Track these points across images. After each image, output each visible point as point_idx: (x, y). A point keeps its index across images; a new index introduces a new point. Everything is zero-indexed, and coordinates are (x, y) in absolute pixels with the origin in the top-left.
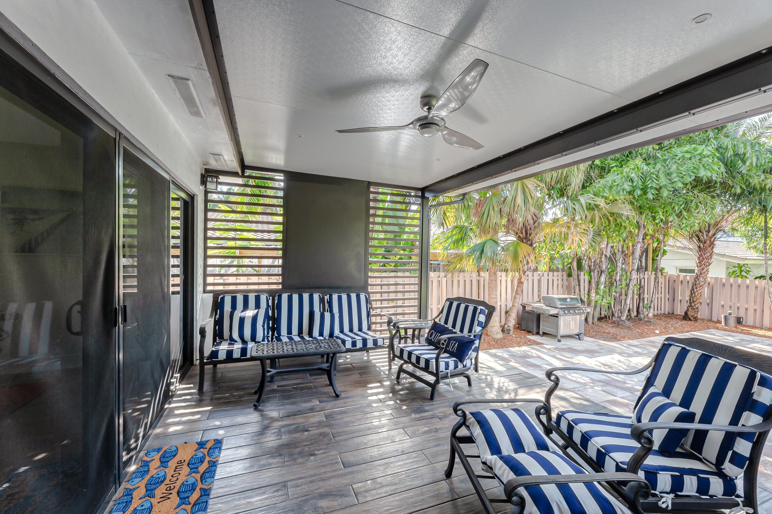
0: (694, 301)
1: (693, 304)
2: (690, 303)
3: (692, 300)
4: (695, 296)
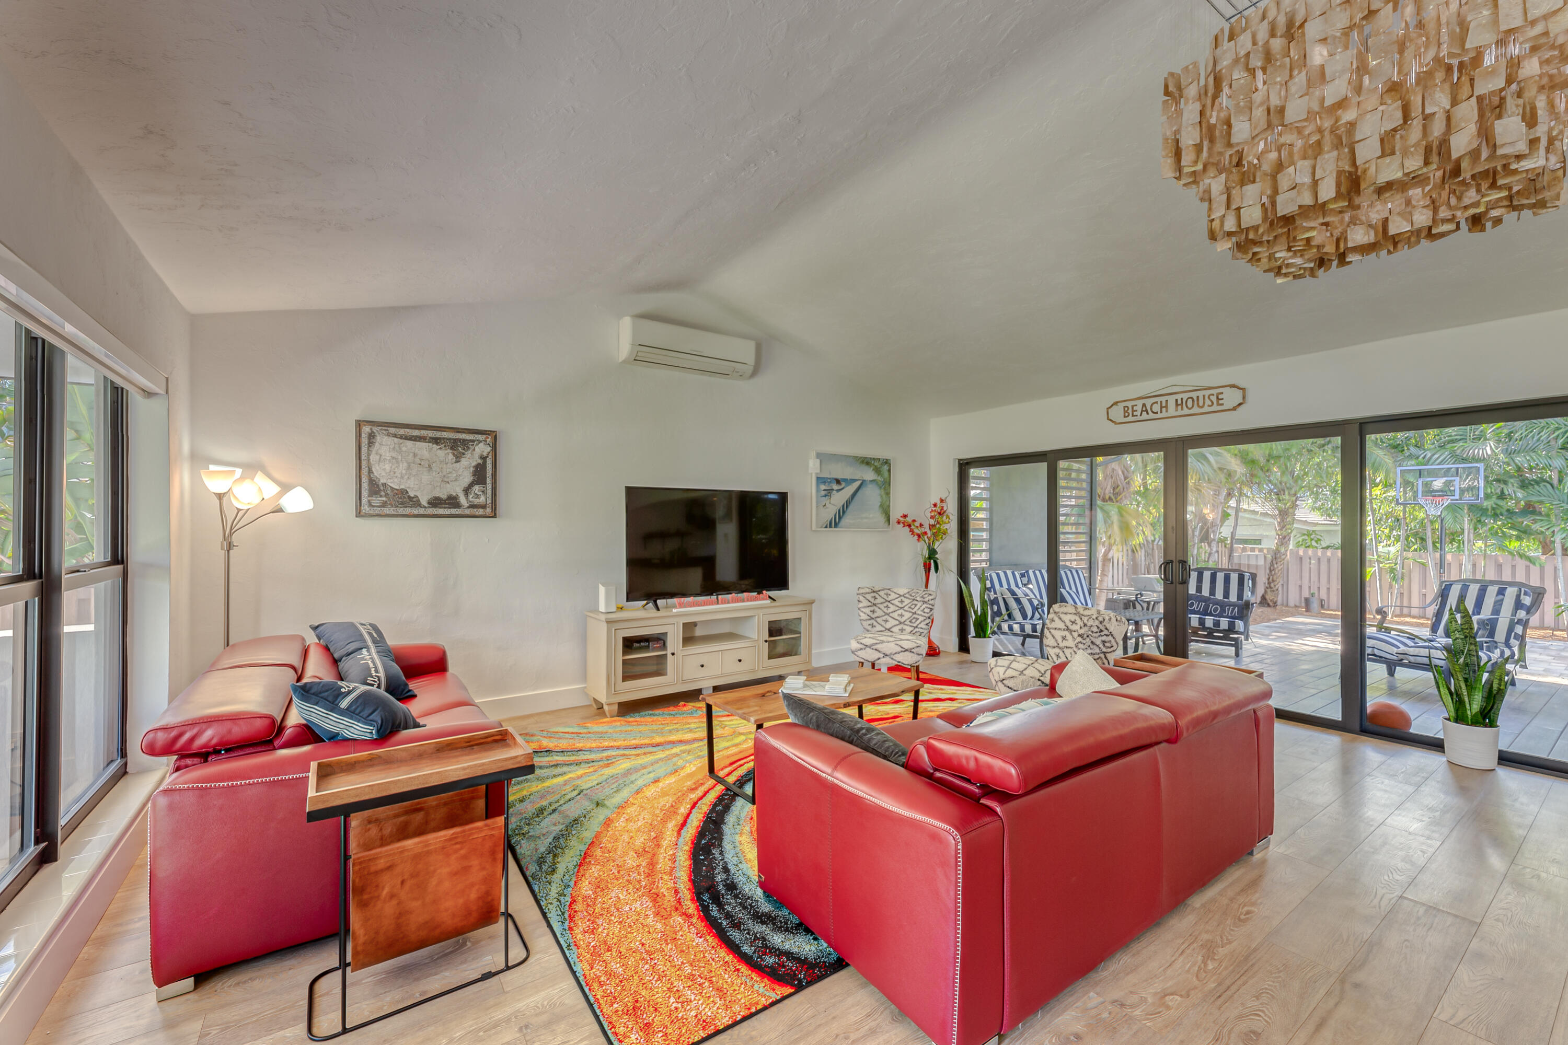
0: (1273, 581)
1: (1272, 585)
2: (1269, 583)
3: (1271, 579)
4: (1275, 574)
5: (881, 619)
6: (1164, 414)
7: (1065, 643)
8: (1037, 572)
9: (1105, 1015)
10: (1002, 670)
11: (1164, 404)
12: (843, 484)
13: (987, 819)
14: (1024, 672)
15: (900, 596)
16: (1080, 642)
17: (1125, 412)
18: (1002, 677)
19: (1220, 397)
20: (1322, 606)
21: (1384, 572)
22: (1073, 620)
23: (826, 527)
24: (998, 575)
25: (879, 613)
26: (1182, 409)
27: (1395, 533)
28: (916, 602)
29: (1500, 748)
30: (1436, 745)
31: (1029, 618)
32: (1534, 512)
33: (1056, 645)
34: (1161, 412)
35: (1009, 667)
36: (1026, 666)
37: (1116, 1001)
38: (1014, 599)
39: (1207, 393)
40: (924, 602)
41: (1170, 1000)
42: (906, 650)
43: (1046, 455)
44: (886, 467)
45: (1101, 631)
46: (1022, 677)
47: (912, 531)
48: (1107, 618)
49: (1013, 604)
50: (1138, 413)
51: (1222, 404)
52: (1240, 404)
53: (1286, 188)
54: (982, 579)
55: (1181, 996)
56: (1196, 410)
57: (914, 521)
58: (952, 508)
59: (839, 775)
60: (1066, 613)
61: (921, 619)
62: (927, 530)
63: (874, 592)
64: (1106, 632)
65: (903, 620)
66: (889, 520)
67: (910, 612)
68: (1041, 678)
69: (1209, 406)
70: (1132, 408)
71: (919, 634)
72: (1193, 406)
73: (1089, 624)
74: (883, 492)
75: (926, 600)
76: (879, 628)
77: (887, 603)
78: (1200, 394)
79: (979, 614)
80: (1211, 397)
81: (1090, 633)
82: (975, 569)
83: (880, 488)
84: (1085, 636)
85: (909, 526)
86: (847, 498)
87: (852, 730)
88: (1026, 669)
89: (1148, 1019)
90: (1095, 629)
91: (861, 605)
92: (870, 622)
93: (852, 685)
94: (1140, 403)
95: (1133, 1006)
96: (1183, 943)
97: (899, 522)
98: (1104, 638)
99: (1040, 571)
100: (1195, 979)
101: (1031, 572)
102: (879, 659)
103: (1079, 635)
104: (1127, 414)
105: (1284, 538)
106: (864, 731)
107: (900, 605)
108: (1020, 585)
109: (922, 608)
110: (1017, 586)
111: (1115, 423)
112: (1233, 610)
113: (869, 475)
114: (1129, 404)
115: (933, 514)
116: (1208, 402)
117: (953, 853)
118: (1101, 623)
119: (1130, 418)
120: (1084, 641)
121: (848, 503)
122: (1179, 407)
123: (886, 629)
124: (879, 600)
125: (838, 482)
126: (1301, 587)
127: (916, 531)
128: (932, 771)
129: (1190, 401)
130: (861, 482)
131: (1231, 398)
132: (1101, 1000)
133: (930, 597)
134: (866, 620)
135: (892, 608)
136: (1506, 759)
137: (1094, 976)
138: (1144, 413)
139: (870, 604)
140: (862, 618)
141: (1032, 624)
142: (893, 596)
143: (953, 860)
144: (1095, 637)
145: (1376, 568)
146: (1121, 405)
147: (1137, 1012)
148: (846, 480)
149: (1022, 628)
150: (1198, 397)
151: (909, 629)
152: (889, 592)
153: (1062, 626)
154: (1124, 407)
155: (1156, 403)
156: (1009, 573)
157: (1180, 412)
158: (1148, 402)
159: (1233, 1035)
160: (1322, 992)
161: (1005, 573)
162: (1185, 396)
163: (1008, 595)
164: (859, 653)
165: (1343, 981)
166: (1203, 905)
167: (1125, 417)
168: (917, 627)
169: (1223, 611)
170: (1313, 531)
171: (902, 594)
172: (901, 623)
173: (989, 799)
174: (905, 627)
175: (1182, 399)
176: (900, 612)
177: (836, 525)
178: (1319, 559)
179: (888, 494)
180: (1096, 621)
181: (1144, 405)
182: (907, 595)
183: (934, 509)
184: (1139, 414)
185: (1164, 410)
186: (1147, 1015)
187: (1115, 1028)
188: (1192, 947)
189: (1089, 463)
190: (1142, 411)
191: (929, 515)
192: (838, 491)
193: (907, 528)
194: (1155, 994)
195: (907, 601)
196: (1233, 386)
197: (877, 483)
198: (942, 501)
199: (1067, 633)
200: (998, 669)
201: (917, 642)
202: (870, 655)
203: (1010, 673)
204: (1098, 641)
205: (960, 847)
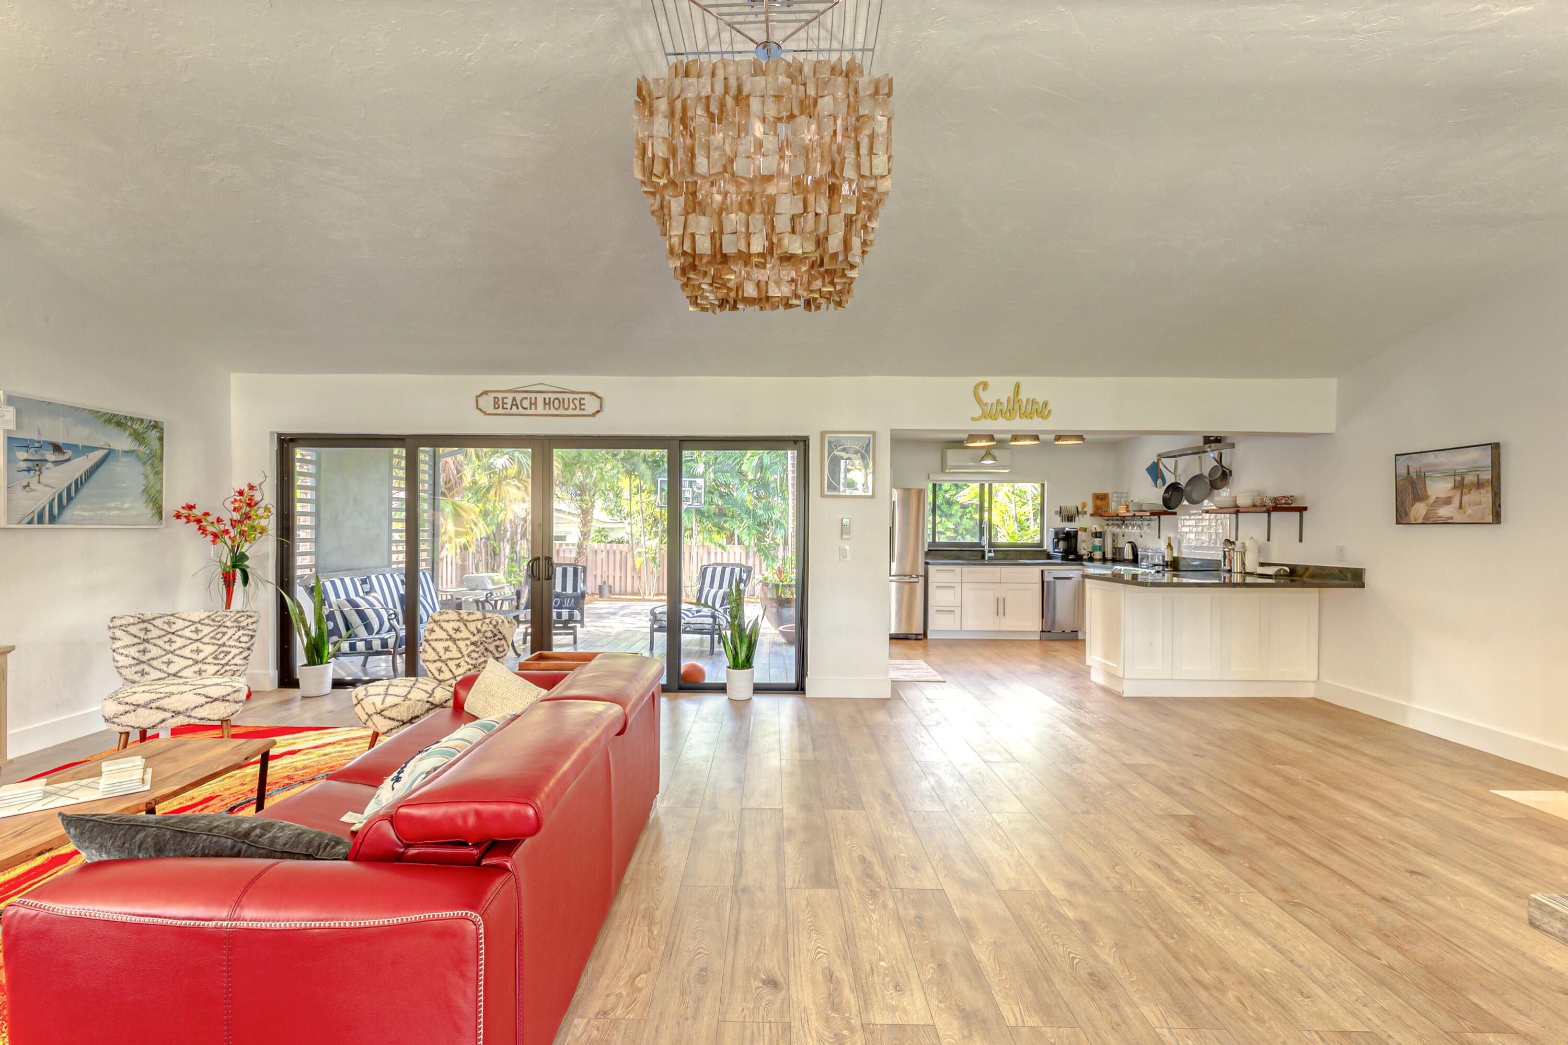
5: (160, 660)
6: (533, 411)
7: (448, 655)
8: (381, 577)
9: (595, 1033)
10: (378, 700)
11: (533, 402)
12: (69, 454)
13: (499, 881)
14: (409, 696)
15: (194, 623)
16: (474, 651)
17: (495, 403)
18: (379, 707)
19: (582, 402)
20: (610, 592)
21: (649, 562)
22: (456, 628)
23: (31, 522)
24: (333, 583)
25: (154, 652)
26: (550, 409)
27: (654, 529)
28: (225, 630)
29: (755, 682)
30: (721, 689)
31: (375, 632)
32: (725, 515)
33: (437, 658)
34: (531, 409)
35: (386, 694)
36: (408, 689)
37: (598, 1013)
38: (356, 611)
39: (572, 396)
40: (239, 628)
41: (639, 982)
42: (216, 700)
43: (404, 439)
44: (154, 434)
45: (495, 635)
46: (407, 703)
47: (203, 530)
48: (500, 621)
49: (355, 619)
50: (509, 406)
51: (584, 409)
52: (598, 412)
53: (729, 231)
54: (311, 591)
55: (645, 972)
56: (562, 411)
57: (207, 514)
58: (268, 496)
59: (249, 913)
60: (448, 621)
61: (235, 651)
62: (228, 527)
63: (144, 621)
64: (500, 636)
65: (201, 656)
66: (160, 513)
67: (214, 644)
68: (430, 699)
69: (573, 409)
70: (503, 400)
71: (230, 673)
72: (559, 407)
73: (483, 630)
74: (149, 470)
75: (244, 624)
76: (155, 674)
77: (170, 636)
78: (566, 396)
79: (313, 634)
80: (575, 401)
81: (484, 639)
82: (301, 577)
83: (144, 463)
84: (479, 643)
85: (199, 521)
86: (77, 476)
87: (235, 835)
88: (409, 692)
89: (629, 1012)
90: (489, 634)
91: (118, 644)
92: (139, 668)
93: (150, 770)
94: (510, 396)
95: (614, 1008)
96: (629, 923)
97: (178, 516)
98: (498, 643)
99: (384, 576)
100: (649, 950)
101: (373, 578)
102: (163, 721)
103: (472, 644)
104: (497, 406)
105: (585, 534)
106: (258, 831)
107: (194, 636)
108: (361, 594)
109: (236, 637)
110: (357, 594)
111: (485, 414)
112: (570, 601)
113: (123, 442)
114: (500, 396)
115: (237, 505)
116: (572, 406)
117: (473, 942)
118: (495, 626)
119: (500, 411)
120: (477, 649)
121: (79, 484)
122: (547, 406)
123: (169, 675)
124: (155, 633)
125: (57, 448)
126: (595, 576)
127: (210, 529)
128: (402, 850)
129: (556, 402)
130: (106, 451)
131: (591, 404)
132: (586, 1020)
133: (250, 620)
134: (130, 666)
135: (179, 642)
136: (760, 689)
137: (575, 1000)
138: (514, 407)
139: (136, 640)
140: (119, 664)
141: (382, 639)
142: (180, 624)
143: (473, 952)
144: (489, 643)
145: (644, 558)
146: (492, 395)
147: (619, 1012)
148: (74, 447)
149: (369, 645)
150: (563, 399)
151: (212, 669)
152: (172, 619)
153: (443, 635)
154: (495, 398)
155: (526, 398)
156: (347, 580)
157: (547, 412)
158: (519, 397)
159: (691, 981)
160: (728, 907)
161: (342, 580)
162: (553, 396)
163: (347, 608)
164: (123, 719)
165: (735, 892)
166: (631, 879)
167: (495, 408)
168: (227, 664)
169: (562, 603)
170: (603, 528)
171: (196, 619)
172: (197, 662)
173: (490, 857)
174: (204, 667)
175: (550, 399)
176: (194, 646)
177: (53, 519)
178: (608, 552)
179: (158, 473)
180: (490, 625)
181: (514, 399)
182: (207, 621)
183: (238, 498)
184: (509, 408)
185: (533, 406)
186: (627, 1008)
187: (607, 1040)
188: (637, 923)
189: (432, 454)
190: (512, 405)
191: (231, 507)
192: (56, 463)
193: (194, 526)
194: (626, 983)
195: (206, 630)
196: (593, 394)
197: (137, 456)
198: (251, 488)
199: (450, 643)
200: (371, 699)
201: (234, 684)
202: (146, 718)
203: (390, 701)
204: (492, 648)
205: (482, 931)
